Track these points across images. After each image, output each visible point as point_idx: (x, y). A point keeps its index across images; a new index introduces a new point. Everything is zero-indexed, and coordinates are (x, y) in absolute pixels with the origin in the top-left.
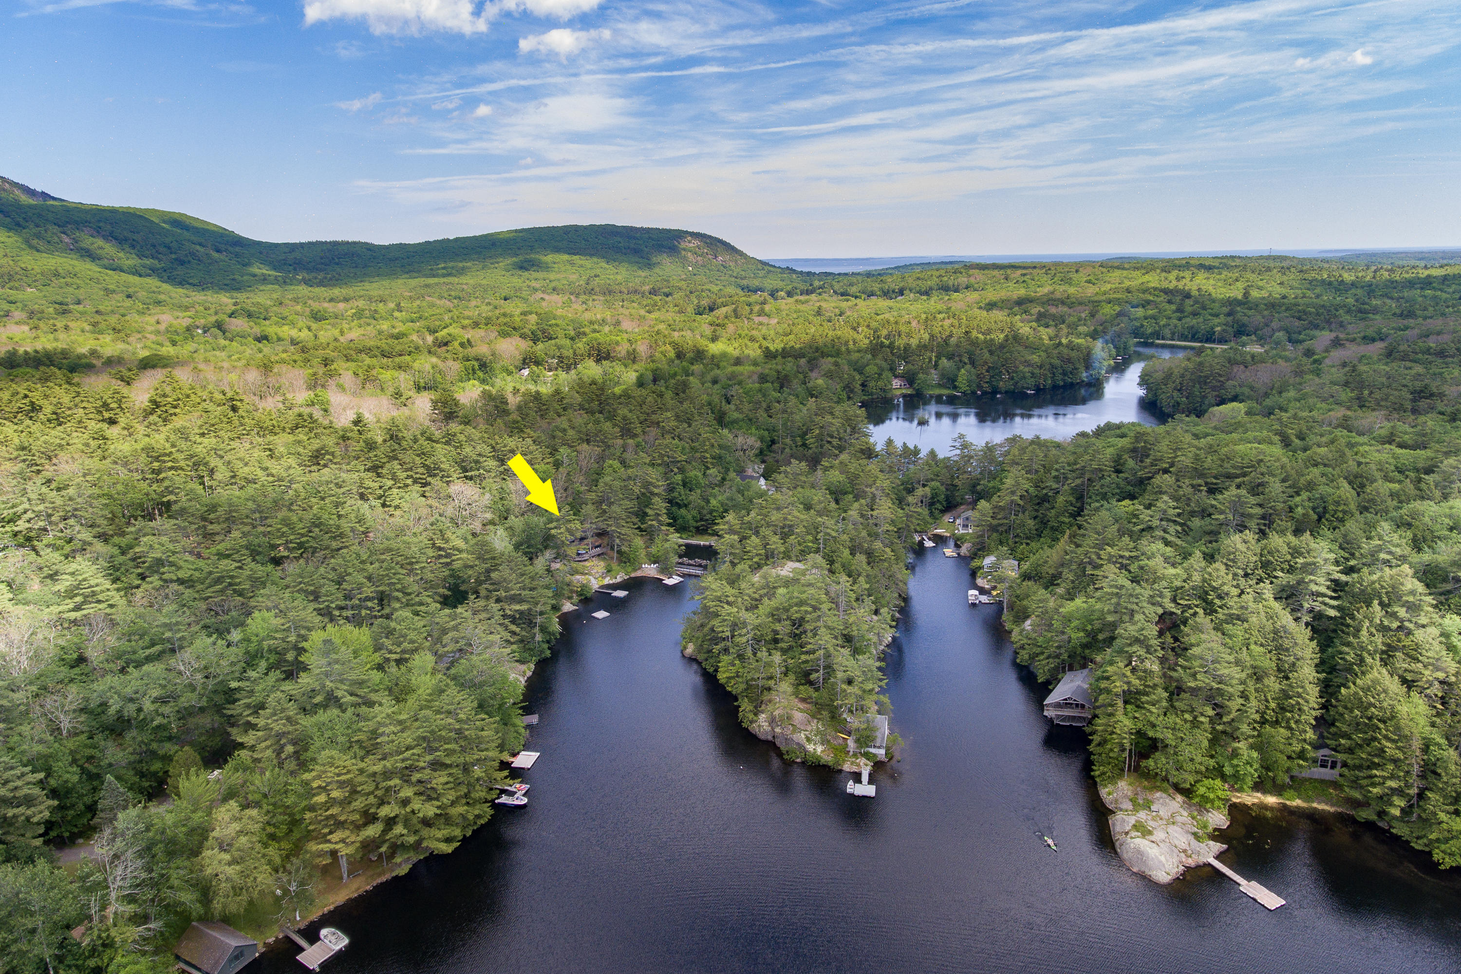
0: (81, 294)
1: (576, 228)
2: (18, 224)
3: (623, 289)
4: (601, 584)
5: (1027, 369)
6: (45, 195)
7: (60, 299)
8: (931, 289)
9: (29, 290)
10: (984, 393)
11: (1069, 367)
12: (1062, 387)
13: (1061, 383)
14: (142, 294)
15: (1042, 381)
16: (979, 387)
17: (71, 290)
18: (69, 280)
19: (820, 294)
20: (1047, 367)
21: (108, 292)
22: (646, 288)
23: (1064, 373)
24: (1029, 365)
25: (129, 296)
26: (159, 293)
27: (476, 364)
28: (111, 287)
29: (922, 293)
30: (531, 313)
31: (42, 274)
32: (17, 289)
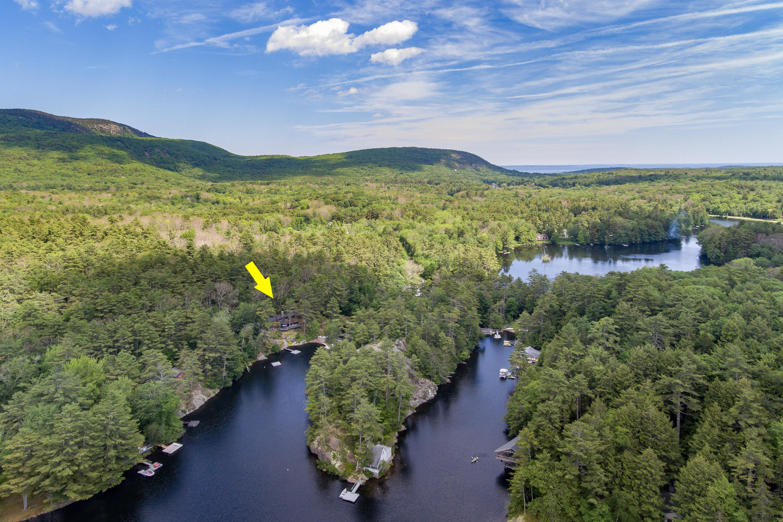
0: (145, 179)
1: (395, 149)
2: (127, 147)
3: (413, 181)
4: (290, 345)
5: (623, 231)
6: (146, 135)
7: (135, 181)
8: (592, 183)
9: (123, 177)
10: (595, 245)
11: (653, 231)
12: (648, 243)
13: (648, 241)
14: (173, 180)
15: (633, 239)
16: (592, 241)
17: (141, 177)
18: (141, 173)
19: (525, 185)
20: (637, 231)
21: (157, 178)
22: (426, 180)
23: (650, 235)
24: (625, 229)
25: (166, 181)
26: (181, 179)
27: (303, 219)
28: (160, 176)
29: (585, 185)
30: (350, 192)
31: (130, 170)
32: (117, 177)
